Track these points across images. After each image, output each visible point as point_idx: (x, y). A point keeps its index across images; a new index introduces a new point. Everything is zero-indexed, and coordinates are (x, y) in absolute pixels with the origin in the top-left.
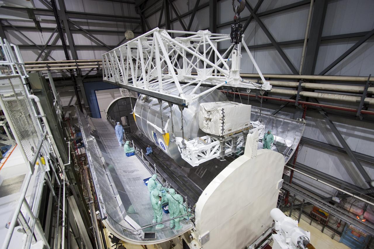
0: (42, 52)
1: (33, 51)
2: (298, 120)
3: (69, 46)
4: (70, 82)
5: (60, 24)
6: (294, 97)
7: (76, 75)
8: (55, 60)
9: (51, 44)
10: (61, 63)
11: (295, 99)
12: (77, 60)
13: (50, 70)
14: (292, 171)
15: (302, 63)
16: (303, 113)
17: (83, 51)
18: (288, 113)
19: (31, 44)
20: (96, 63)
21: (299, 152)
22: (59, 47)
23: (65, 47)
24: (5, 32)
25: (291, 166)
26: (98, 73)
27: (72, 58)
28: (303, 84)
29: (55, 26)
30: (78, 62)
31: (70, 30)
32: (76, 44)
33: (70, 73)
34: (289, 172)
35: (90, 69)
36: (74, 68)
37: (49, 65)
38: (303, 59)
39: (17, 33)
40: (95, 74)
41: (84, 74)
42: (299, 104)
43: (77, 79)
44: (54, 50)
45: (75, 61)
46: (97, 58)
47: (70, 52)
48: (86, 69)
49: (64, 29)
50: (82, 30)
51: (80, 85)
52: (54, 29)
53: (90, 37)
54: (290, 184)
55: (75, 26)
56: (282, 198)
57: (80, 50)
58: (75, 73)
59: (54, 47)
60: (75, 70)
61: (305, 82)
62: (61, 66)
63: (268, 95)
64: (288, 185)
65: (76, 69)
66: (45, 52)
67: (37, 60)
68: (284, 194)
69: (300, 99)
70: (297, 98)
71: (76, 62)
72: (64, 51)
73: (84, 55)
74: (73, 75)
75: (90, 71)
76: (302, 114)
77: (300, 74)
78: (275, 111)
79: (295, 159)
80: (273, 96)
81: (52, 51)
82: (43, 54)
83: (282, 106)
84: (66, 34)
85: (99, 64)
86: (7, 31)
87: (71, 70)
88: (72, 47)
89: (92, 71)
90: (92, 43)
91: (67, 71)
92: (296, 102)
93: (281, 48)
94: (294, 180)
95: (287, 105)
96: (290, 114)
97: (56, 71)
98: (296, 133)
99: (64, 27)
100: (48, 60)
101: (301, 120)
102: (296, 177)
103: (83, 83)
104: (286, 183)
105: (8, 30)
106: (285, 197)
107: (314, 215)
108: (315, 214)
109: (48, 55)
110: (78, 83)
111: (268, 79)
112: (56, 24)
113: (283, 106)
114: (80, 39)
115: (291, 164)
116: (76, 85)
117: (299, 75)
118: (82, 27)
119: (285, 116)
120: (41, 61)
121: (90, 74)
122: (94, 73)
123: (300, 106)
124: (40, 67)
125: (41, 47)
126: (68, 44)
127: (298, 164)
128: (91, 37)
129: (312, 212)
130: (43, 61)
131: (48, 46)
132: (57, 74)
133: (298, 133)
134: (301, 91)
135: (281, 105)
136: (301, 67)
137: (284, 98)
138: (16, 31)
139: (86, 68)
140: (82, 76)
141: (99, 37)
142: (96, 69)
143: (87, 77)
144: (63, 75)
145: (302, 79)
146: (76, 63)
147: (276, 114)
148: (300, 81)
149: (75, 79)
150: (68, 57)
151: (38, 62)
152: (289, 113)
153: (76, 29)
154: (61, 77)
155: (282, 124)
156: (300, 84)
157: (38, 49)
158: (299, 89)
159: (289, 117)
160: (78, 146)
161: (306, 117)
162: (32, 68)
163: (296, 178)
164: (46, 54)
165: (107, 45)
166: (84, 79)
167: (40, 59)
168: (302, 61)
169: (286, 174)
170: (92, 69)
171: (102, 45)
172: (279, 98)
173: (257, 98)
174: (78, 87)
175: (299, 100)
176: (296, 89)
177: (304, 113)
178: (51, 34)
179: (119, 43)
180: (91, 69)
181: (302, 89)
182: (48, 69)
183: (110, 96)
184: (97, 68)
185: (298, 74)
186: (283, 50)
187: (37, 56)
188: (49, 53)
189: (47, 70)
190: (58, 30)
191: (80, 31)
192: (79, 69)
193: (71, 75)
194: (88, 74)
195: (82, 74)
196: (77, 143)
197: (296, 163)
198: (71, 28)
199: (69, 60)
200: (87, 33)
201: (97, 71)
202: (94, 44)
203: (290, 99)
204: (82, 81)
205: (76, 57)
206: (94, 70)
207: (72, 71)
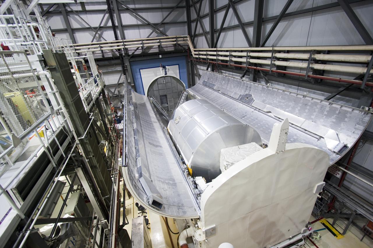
1: (89, 33)
2: (363, 108)
3: (117, 27)
4: (118, 61)
5: (110, 5)
6: (361, 77)
7: (124, 55)
8: (106, 41)
9: (103, 26)
10: (112, 43)
11: (362, 80)
12: (124, 39)
13: (102, 51)
14: (344, 173)
16: (371, 99)
17: (130, 31)
18: (350, 99)
19: (88, 26)
20: (141, 42)
21: (358, 151)
22: (109, 28)
23: (114, 28)
24: (68, 17)
25: (343, 166)
26: (142, 52)
27: (120, 38)
29: (105, 7)
30: (125, 42)
31: (118, 10)
32: (124, 24)
33: (119, 52)
34: (340, 173)
35: (135, 49)
36: (122, 48)
37: (101, 45)
39: (77, 17)
40: (140, 53)
41: (130, 53)
42: (367, 85)
43: (124, 58)
44: (106, 31)
45: (122, 40)
46: (142, 37)
47: (118, 32)
48: (132, 49)
49: (113, 9)
50: (129, 10)
51: (127, 64)
52: (105, 10)
53: (136, 16)
54: (338, 188)
55: (123, 6)
56: (326, 202)
57: (127, 30)
58: (123, 52)
59: (106, 28)
60: (123, 50)
62: (111, 47)
63: (325, 75)
64: (335, 188)
65: (124, 48)
66: (98, 34)
67: (92, 42)
68: (329, 198)
69: (370, 80)
70: (366, 78)
72: (113, 32)
73: (130, 35)
74: (121, 55)
75: (135, 51)
76: (370, 101)
78: (330, 94)
79: (350, 159)
80: (331, 75)
81: (104, 32)
82: (97, 35)
83: (341, 89)
84: (115, 14)
85: (143, 43)
86: (70, 16)
87: (119, 50)
88: (120, 27)
89: (137, 51)
90: (137, 22)
91: (116, 51)
92: (363, 84)
93: (353, 8)
94: (345, 183)
95: (349, 88)
96: (353, 99)
97: (108, 51)
98: (356, 125)
99: (113, 8)
100: (101, 41)
101: (367, 109)
102: (349, 180)
103: (130, 62)
104: (333, 186)
105: (71, 15)
106: (329, 202)
107: (368, 231)
108: (370, 230)
109: (100, 36)
110: (125, 62)
111: (327, 52)
112: (106, 5)
113: (343, 89)
114: (127, 19)
115: (343, 164)
116: (124, 64)
118: (128, 6)
119: (345, 103)
120: (96, 42)
121: (136, 53)
122: (139, 52)
123: (369, 90)
124: (95, 48)
125: (95, 28)
126: (117, 24)
127: (355, 165)
128: (137, 16)
129: (366, 227)
130: (97, 42)
131: (101, 28)
132: (108, 53)
133: (360, 126)
135: (340, 87)
137: (345, 78)
138: (77, 15)
139: (132, 47)
140: (129, 55)
141: (144, 15)
142: (140, 48)
143: (134, 56)
144: (113, 55)
146: (123, 43)
147: (332, 99)
149: (122, 58)
150: (117, 38)
153: (125, 9)
154: (112, 56)
155: (337, 112)
156: (372, 59)
157: (92, 30)
158: (370, 65)
159: (351, 104)
162: (89, 49)
163: (349, 182)
164: (99, 36)
165: (151, 23)
166: (131, 58)
167: (95, 40)
169: (335, 175)
170: (138, 49)
171: (147, 23)
172: (337, 77)
173: (306, 78)
174: (125, 66)
175: (368, 81)
176: (366, 65)
178: (102, 15)
179: (162, 20)
180: (137, 48)
182: (101, 49)
183: (153, 74)
184: (142, 47)
186: (354, 11)
187: (92, 38)
188: (102, 33)
189: (100, 50)
190: (108, 11)
191: (128, 10)
192: (126, 48)
193: (119, 54)
194: (134, 53)
195: (129, 53)
197: (352, 164)
198: (120, 8)
199: (117, 40)
200: (134, 12)
201: (141, 50)
202: (140, 23)
203: (354, 79)
204: (129, 60)
205: (124, 37)
207: (120, 51)
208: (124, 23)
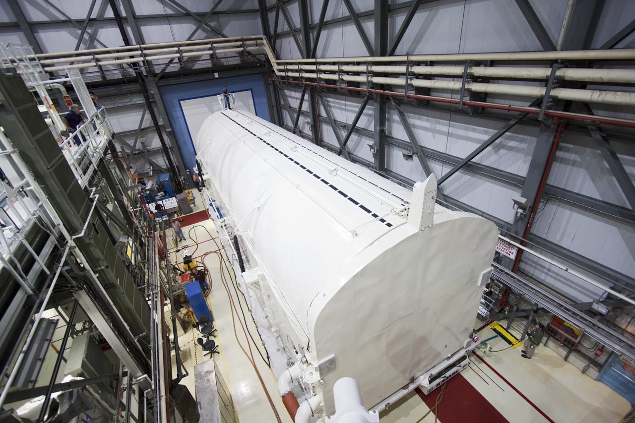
0: (83, 33)
1: (68, 32)
3: (126, 19)
4: (135, 87)
6: (537, 102)
7: (145, 73)
8: (106, 47)
9: (95, 17)
10: (118, 51)
11: (540, 107)
12: (143, 44)
13: (100, 67)
14: (520, 252)
15: (565, 22)
16: (554, 135)
17: (152, 27)
18: (524, 137)
19: (63, 18)
20: (176, 49)
21: (537, 216)
22: (109, 20)
23: (119, 21)
26: (181, 68)
27: (134, 42)
28: (560, 73)
30: (145, 49)
33: (134, 69)
34: (514, 251)
35: (167, 61)
36: (140, 61)
37: (97, 56)
38: (568, 12)
40: (177, 69)
41: (158, 70)
42: (546, 115)
43: (146, 80)
44: (103, 28)
45: (138, 46)
46: (177, 39)
47: (129, 30)
48: (160, 62)
51: (153, 91)
54: (512, 274)
56: (496, 297)
57: (146, 26)
58: (143, 69)
59: (102, 21)
60: (142, 64)
61: (566, 67)
62: (118, 58)
64: (508, 274)
65: (143, 62)
66: (88, 33)
67: (77, 49)
68: (500, 291)
69: (550, 106)
70: (544, 105)
71: (141, 49)
72: (118, 30)
73: (154, 34)
74: (139, 74)
75: (167, 65)
77: (558, 48)
78: (496, 131)
79: (527, 229)
80: (497, 101)
81: (100, 30)
82: (86, 36)
83: (512, 122)
85: (181, 50)
87: (135, 64)
88: (131, 20)
89: (171, 65)
90: (165, 10)
91: (129, 67)
92: (540, 112)
94: (522, 265)
95: (523, 119)
96: (529, 138)
97: (112, 68)
100: (95, 47)
102: (526, 261)
103: (158, 87)
104: (506, 271)
106: (501, 296)
107: (553, 331)
108: (556, 328)
109: (93, 38)
110: (150, 88)
111: (489, 62)
113: (514, 122)
116: (147, 91)
117: (557, 50)
120: (85, 49)
121: (169, 70)
122: (174, 67)
123: (550, 122)
124: (84, 62)
125: (80, 22)
126: (124, 14)
127: (534, 237)
129: (550, 325)
130: (88, 49)
131: (90, 21)
132: (114, 72)
134: (554, 88)
135: (510, 120)
136: (563, 30)
137: (516, 105)
139: (159, 59)
140: (155, 75)
142: (176, 60)
143: (165, 76)
144: (123, 75)
145: (559, 61)
146: (142, 51)
148: (555, 65)
149: (143, 81)
150: (127, 42)
151: (80, 51)
152: (527, 137)
154: (121, 77)
156: (553, 72)
157: (74, 26)
158: (550, 83)
160: (161, 197)
161: (561, 144)
162: (72, 63)
163: (527, 263)
164: (90, 37)
165: (193, 12)
166: (160, 79)
167: (82, 46)
168: (567, 17)
169: (507, 255)
170: (171, 61)
171: (184, 12)
172: (505, 104)
173: (460, 106)
174: (150, 96)
175: (549, 108)
176: (544, 83)
177: (556, 136)
179: (213, 6)
180: (169, 60)
181: (556, 83)
182: (97, 64)
183: (206, 109)
184: (179, 58)
185: (554, 49)
187: (77, 41)
188: (96, 33)
189: (95, 66)
192: (147, 61)
193: (136, 73)
194: (164, 70)
195: (154, 71)
196: (159, 192)
197: (531, 236)
199: (129, 45)
201: (179, 64)
202: (169, 12)
203: (529, 107)
204: (157, 85)
205: (141, 40)
206: (173, 62)
207: (136, 66)
208: (138, 13)
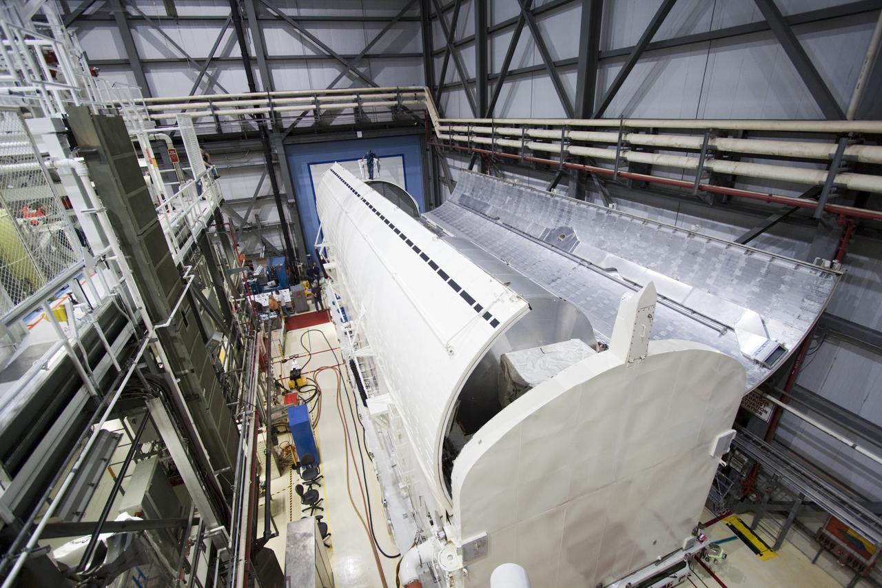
0: (202, 75)
1: (185, 73)
2: (819, 263)
3: (255, 59)
4: (256, 144)
5: (237, 6)
6: (814, 191)
7: (270, 128)
8: (227, 93)
9: (218, 57)
10: (240, 99)
11: (817, 199)
12: (272, 91)
13: (217, 117)
14: (778, 411)
15: (860, 81)
16: (837, 241)
17: (286, 70)
18: (791, 241)
19: (181, 56)
20: (312, 99)
21: (807, 359)
22: (235, 61)
23: (247, 61)
24: (133, 31)
25: (775, 394)
26: (316, 123)
27: (261, 88)
28: (849, 151)
29: (226, 11)
30: (274, 97)
31: (257, 19)
32: (271, 53)
33: (258, 122)
34: (769, 410)
35: (299, 114)
36: (266, 112)
37: (214, 103)
38: (866, 67)
39: (154, 32)
40: (310, 125)
41: (286, 124)
42: (828, 211)
43: (271, 136)
44: (226, 69)
45: (266, 93)
46: (315, 86)
47: (257, 73)
48: (291, 114)
49: (245, 17)
50: (284, 20)
51: (278, 150)
52: (226, 19)
53: (301, 36)
54: (765, 444)
55: (269, 9)
56: (738, 476)
57: (279, 69)
58: (268, 121)
59: (226, 61)
60: (267, 116)
61: (861, 143)
62: (240, 107)
63: (736, 184)
64: (759, 444)
65: (270, 113)
66: (207, 75)
67: (192, 93)
68: (744, 467)
69: (835, 198)
70: (825, 195)
71: (269, 97)
72: (244, 71)
73: (288, 80)
74: (263, 128)
75: (299, 119)
76: (834, 247)
77: (849, 116)
78: (748, 230)
79: (792, 378)
80: (749, 187)
81: (223, 72)
82: (205, 79)
83: (772, 219)
84: (249, 29)
85: (318, 101)
86: (136, 30)
87: (259, 116)
88: (262, 60)
89: (304, 119)
90: (304, 50)
91: (251, 118)
92: (818, 207)
93: (798, 37)
94: (780, 432)
95: (790, 216)
96: (798, 242)
97: (231, 119)
98: (803, 301)
99: (246, 15)
100: (214, 93)
101: (827, 263)
102: (788, 426)
103: (285, 146)
104: (754, 439)
105: (138, 27)
106: (744, 475)
107: (828, 541)
108: (833, 537)
109: (213, 81)
110: (274, 146)
111: (741, 133)
112: (226, 6)
113: (776, 219)
114: (279, 41)
115: (776, 388)
116: (270, 150)
117: (846, 120)
118: (283, 10)
119: (779, 250)
120: (201, 95)
121: (299, 125)
122: (307, 122)
123: (832, 221)
124: (198, 110)
125: (200, 61)
126: (253, 54)
127: (800, 391)
128: (304, 35)
129: (824, 530)
130: (205, 94)
131: (213, 61)
132: (233, 124)
133: (812, 303)
134: (841, 173)
135: (770, 215)
136: (857, 92)
137: (780, 194)
138: (153, 27)
139: (290, 110)
140: (282, 130)
141: (320, 33)
142: (311, 113)
143: (294, 132)
144: (243, 128)
145: (850, 135)
146: (270, 100)
147: (751, 242)
148: (844, 140)
149: (267, 136)
150: (253, 87)
151: (195, 97)
152: (794, 241)
153: (274, 18)
154: (240, 131)
155: (763, 271)
156: (840, 151)
157: (193, 66)
158: (835, 165)
159: (794, 253)
160: (270, 287)
161: (849, 255)
162: (184, 111)
163: (788, 430)
164: (209, 80)
165: (338, 53)
166: (287, 136)
167: (199, 90)
168: (864, 73)
169: (757, 414)
170: (304, 114)
171: (328, 54)
172: (764, 192)
173: (695, 192)
174: (273, 156)
175: (831, 201)
176: (825, 166)
177: (841, 242)
178: (218, 31)
179: (365, 48)
180: (303, 112)
181: (844, 166)
182: (213, 112)
184: (315, 111)
185: (842, 117)
186: (801, 42)
187: (193, 84)
188: (217, 75)
189: (211, 115)
190: (232, 22)
191: (280, 20)
192: (275, 112)
193: (259, 127)
194: (294, 124)
195: (282, 125)
196: (269, 281)
197: (795, 389)
198: (261, 16)
199: (255, 92)
200: (297, 25)
201: (313, 118)
202: (309, 52)
203: (800, 197)
204: (283, 141)
205: (270, 86)
206: (307, 115)
207: (261, 118)
208: (272, 51)
